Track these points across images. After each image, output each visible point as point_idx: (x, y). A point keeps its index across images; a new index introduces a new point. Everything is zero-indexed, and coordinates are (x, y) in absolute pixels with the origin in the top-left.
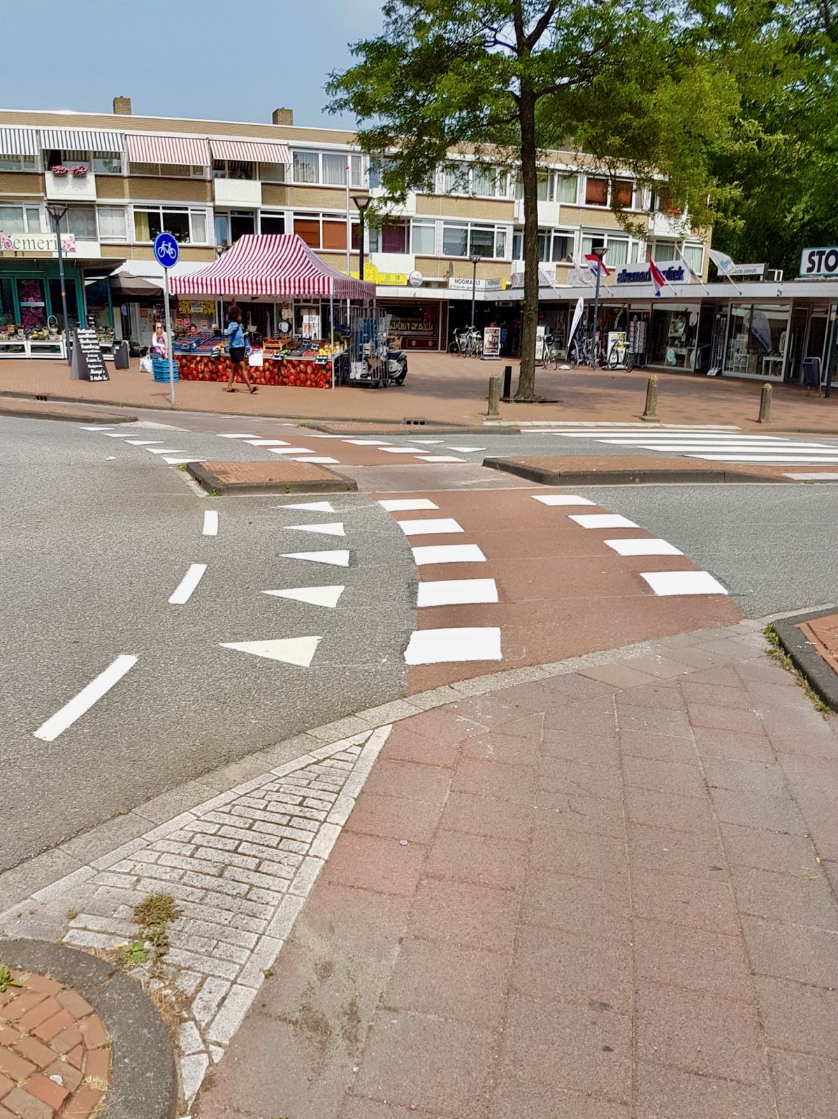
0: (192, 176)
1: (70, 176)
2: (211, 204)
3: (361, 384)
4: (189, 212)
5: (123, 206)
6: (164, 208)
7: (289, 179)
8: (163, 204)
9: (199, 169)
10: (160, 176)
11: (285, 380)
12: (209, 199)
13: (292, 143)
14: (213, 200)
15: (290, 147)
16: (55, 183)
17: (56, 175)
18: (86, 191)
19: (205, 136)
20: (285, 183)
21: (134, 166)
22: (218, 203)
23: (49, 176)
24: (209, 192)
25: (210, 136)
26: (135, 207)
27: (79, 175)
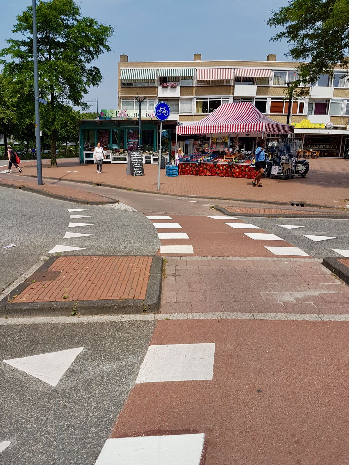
0: (225, 84)
1: (169, 87)
2: (233, 96)
4: (222, 100)
5: (192, 99)
6: (210, 99)
7: (271, 84)
8: (209, 97)
9: (228, 81)
10: (210, 85)
12: (232, 94)
13: (274, 68)
14: (233, 94)
15: (273, 70)
16: (162, 91)
17: (163, 87)
18: (176, 93)
19: (233, 67)
20: (269, 86)
21: (198, 82)
22: (235, 95)
23: (160, 88)
24: (232, 91)
25: (235, 67)
26: (197, 99)
27: (173, 87)
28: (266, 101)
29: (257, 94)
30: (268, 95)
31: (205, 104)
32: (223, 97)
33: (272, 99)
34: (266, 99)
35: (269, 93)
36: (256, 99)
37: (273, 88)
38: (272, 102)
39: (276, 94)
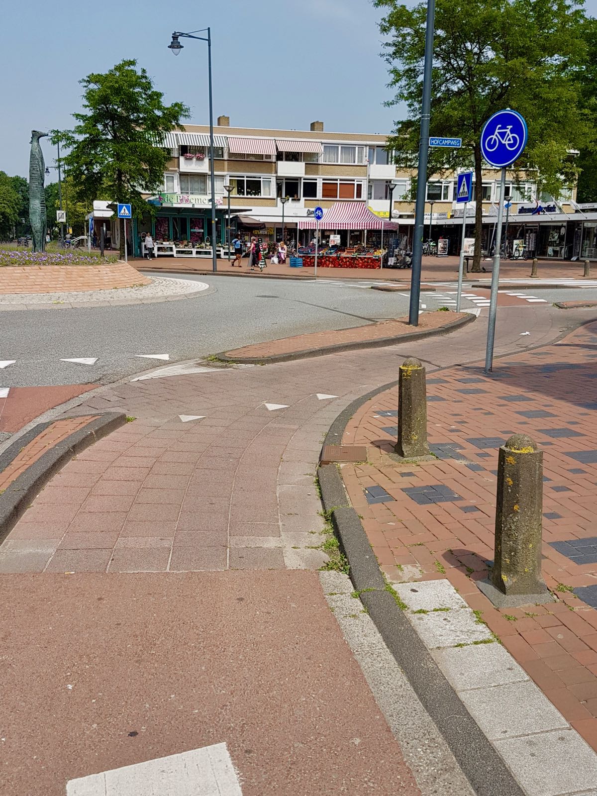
0: (265, 160)
1: (194, 159)
2: (275, 175)
3: (394, 267)
4: (262, 179)
5: (223, 176)
6: (247, 177)
7: (321, 161)
8: (246, 175)
9: (269, 156)
10: (246, 159)
11: (357, 266)
12: (274, 172)
13: (323, 141)
14: (276, 172)
15: (322, 143)
16: (185, 163)
17: (186, 159)
18: (203, 167)
19: (273, 138)
20: (319, 163)
21: (230, 155)
22: (279, 174)
23: (182, 159)
24: (274, 168)
25: (276, 138)
26: (230, 176)
27: (200, 159)
28: (316, 183)
29: (306, 174)
30: (318, 175)
31: (240, 184)
32: (262, 176)
33: (324, 180)
34: (316, 180)
35: (320, 172)
36: (304, 179)
37: (324, 166)
38: (323, 183)
39: (328, 174)
